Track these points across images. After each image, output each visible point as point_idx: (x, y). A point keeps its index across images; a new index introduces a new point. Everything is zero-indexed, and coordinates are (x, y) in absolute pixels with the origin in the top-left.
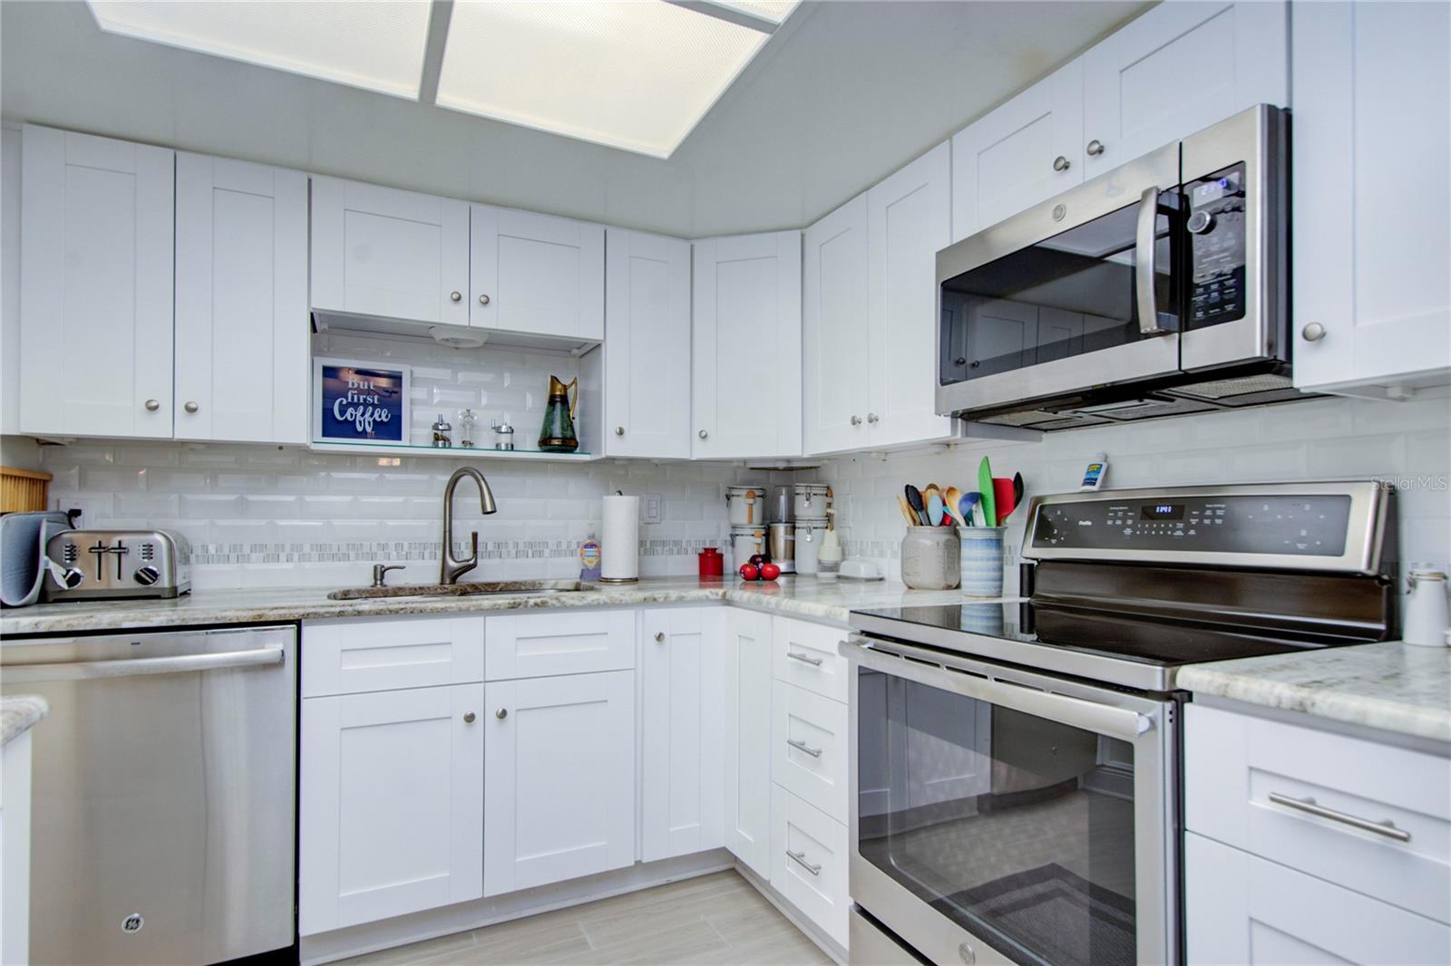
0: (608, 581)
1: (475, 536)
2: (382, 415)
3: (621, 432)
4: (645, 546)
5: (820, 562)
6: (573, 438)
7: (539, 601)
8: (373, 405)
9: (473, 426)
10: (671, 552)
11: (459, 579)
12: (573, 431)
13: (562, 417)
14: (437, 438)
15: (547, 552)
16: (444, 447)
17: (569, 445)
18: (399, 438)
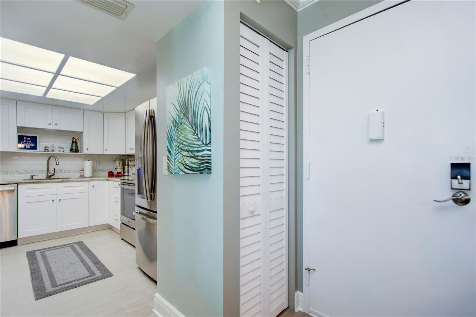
0: (86, 177)
1: (54, 169)
2: (33, 145)
3: (87, 149)
4: (94, 171)
5: (132, 173)
6: (78, 150)
7: (68, 180)
8: (30, 143)
9: (54, 147)
10: (102, 172)
11: (51, 178)
12: (78, 148)
13: (75, 145)
14: (45, 149)
15: (72, 172)
16: (47, 151)
17: (77, 151)
18: (36, 149)
